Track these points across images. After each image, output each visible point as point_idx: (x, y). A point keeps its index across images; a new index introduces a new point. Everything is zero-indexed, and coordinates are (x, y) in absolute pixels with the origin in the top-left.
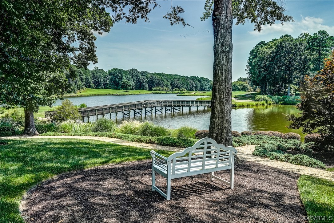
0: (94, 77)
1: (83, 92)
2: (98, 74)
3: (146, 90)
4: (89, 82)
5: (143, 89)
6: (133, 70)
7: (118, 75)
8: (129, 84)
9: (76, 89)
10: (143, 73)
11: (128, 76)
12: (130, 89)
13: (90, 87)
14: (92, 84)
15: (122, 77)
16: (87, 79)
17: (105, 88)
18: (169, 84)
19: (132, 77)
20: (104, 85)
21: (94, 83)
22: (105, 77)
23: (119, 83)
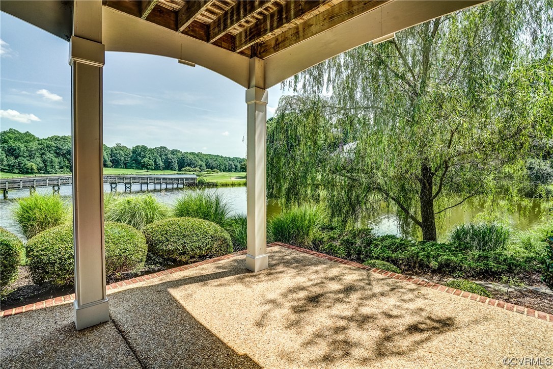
0: (112, 154)
2: (118, 151)
3: (175, 170)
4: (105, 161)
5: (172, 169)
6: (161, 148)
7: (140, 153)
8: (150, 163)
10: (174, 152)
11: (155, 154)
12: (152, 170)
14: (109, 163)
15: (145, 155)
17: (126, 167)
18: (204, 164)
19: (160, 156)
20: (125, 164)
21: (112, 161)
22: (127, 155)
23: (141, 162)
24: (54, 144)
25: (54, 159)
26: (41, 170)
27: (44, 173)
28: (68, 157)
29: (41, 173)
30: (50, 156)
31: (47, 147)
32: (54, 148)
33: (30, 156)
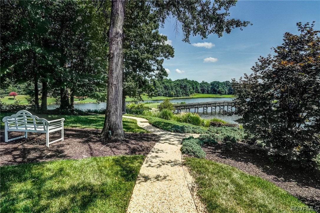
0: (201, 86)
1: (194, 96)
2: (204, 85)
4: (198, 90)
6: (227, 82)
7: (216, 85)
9: (190, 94)
11: (223, 86)
13: (198, 93)
14: (200, 91)
15: (218, 86)
16: (196, 87)
17: (208, 93)
19: (226, 86)
20: (207, 91)
21: (201, 90)
22: (208, 87)
23: (216, 90)
24: (180, 83)
25: (180, 90)
26: (175, 95)
27: (177, 97)
28: (185, 89)
29: (175, 97)
30: (178, 89)
31: (177, 85)
32: (180, 85)
33: (172, 89)
